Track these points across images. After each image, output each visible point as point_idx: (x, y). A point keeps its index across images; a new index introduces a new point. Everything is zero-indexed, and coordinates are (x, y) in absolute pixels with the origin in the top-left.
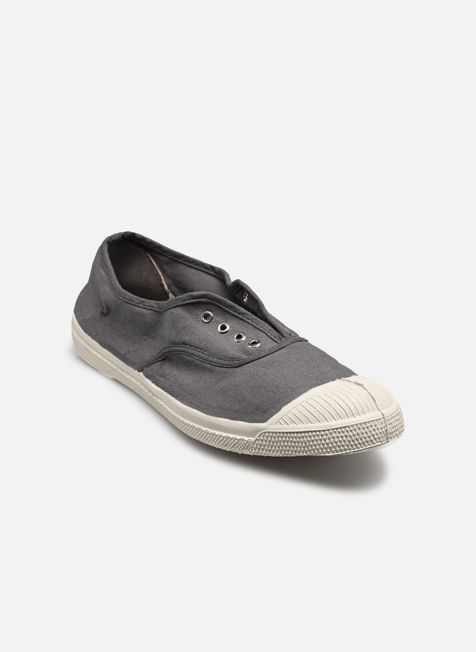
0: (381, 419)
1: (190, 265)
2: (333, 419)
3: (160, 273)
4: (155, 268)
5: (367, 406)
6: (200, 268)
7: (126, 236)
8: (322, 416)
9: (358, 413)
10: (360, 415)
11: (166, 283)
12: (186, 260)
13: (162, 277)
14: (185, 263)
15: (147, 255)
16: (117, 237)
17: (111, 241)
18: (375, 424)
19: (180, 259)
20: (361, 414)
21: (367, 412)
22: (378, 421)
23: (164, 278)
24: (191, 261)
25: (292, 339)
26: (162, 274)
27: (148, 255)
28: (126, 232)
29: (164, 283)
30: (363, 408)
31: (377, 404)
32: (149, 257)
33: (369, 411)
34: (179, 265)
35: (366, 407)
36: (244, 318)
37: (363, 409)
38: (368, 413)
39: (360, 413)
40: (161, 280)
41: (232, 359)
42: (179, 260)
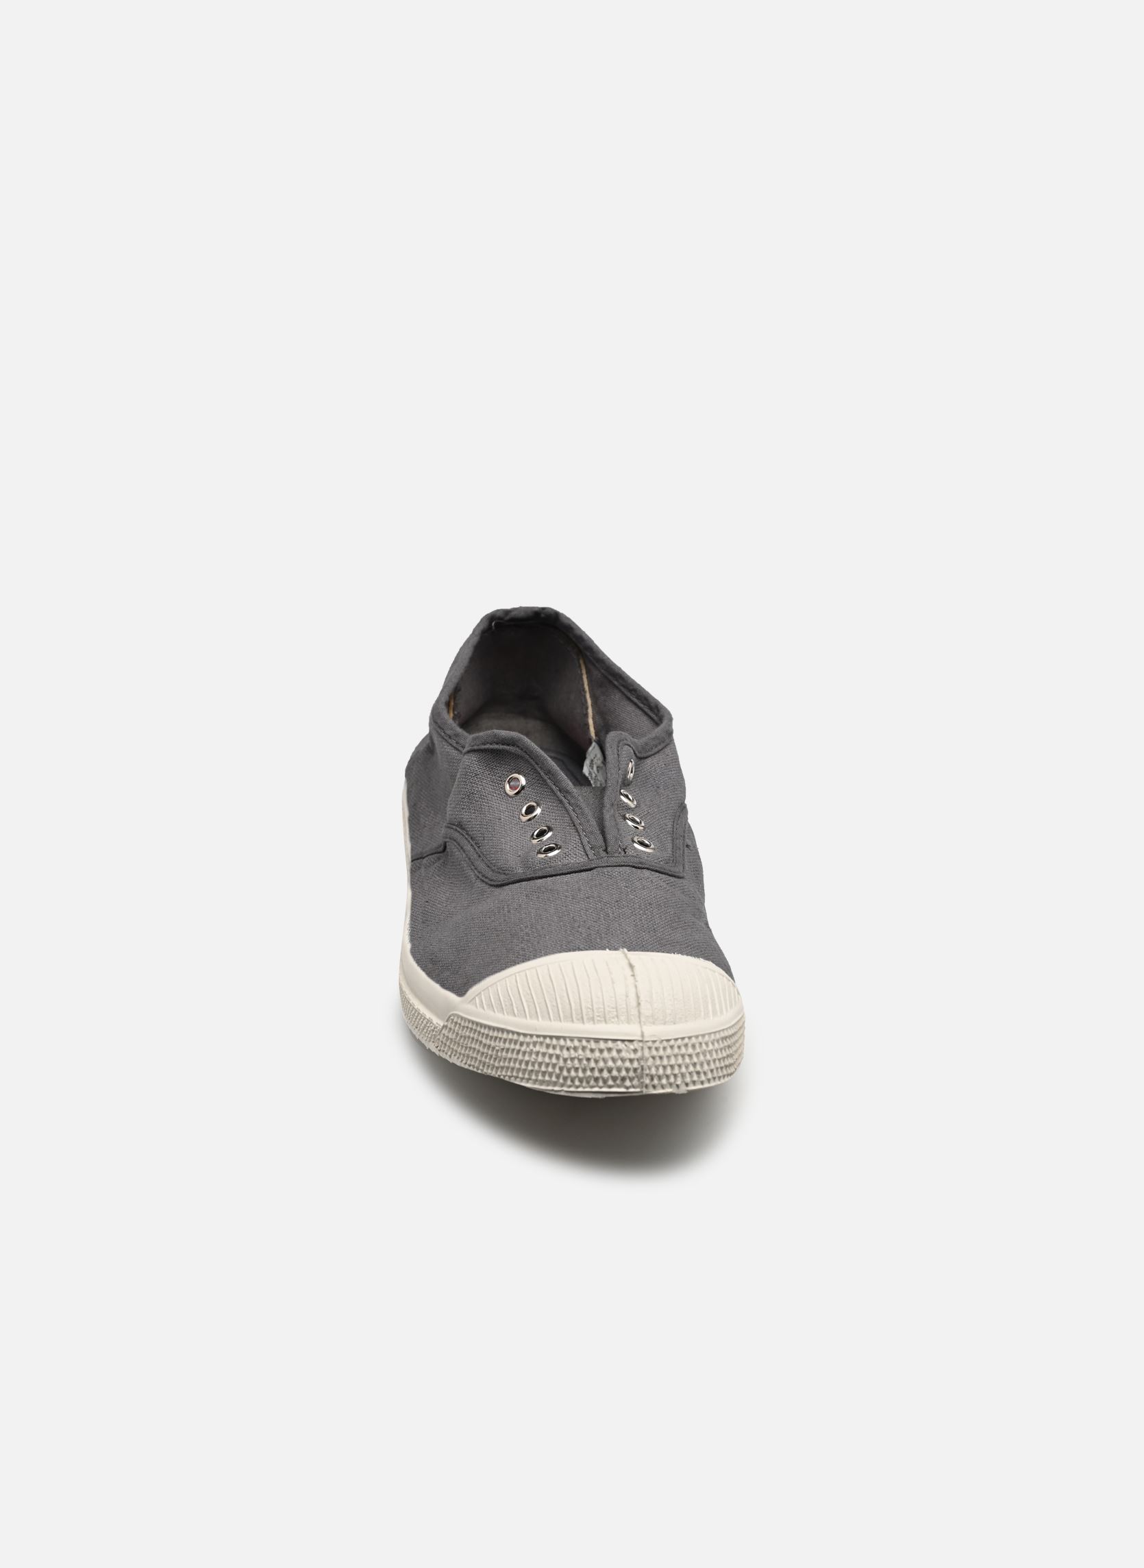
0: (635, 1043)
1: (629, 694)
2: (547, 1016)
3: (589, 702)
4: (584, 690)
5: (616, 1008)
6: (642, 705)
7: (543, 615)
8: (533, 1006)
9: (593, 1017)
10: (596, 1021)
11: (594, 723)
12: (624, 683)
13: (590, 711)
14: (622, 688)
15: (579, 660)
16: (522, 614)
17: (508, 618)
18: (618, 1048)
19: (617, 680)
20: (598, 1020)
21: (613, 1020)
22: (626, 1043)
23: (593, 713)
24: (631, 688)
25: (621, 860)
26: (592, 703)
27: (581, 662)
28: (543, 609)
29: (591, 721)
30: (607, 1009)
31: (642, 1011)
32: (580, 666)
33: (616, 1019)
34: (616, 691)
35: (615, 1010)
36: (565, 801)
37: (604, 1012)
38: (613, 1022)
39: (596, 1018)
40: (586, 715)
41: (502, 871)
42: (616, 683)
